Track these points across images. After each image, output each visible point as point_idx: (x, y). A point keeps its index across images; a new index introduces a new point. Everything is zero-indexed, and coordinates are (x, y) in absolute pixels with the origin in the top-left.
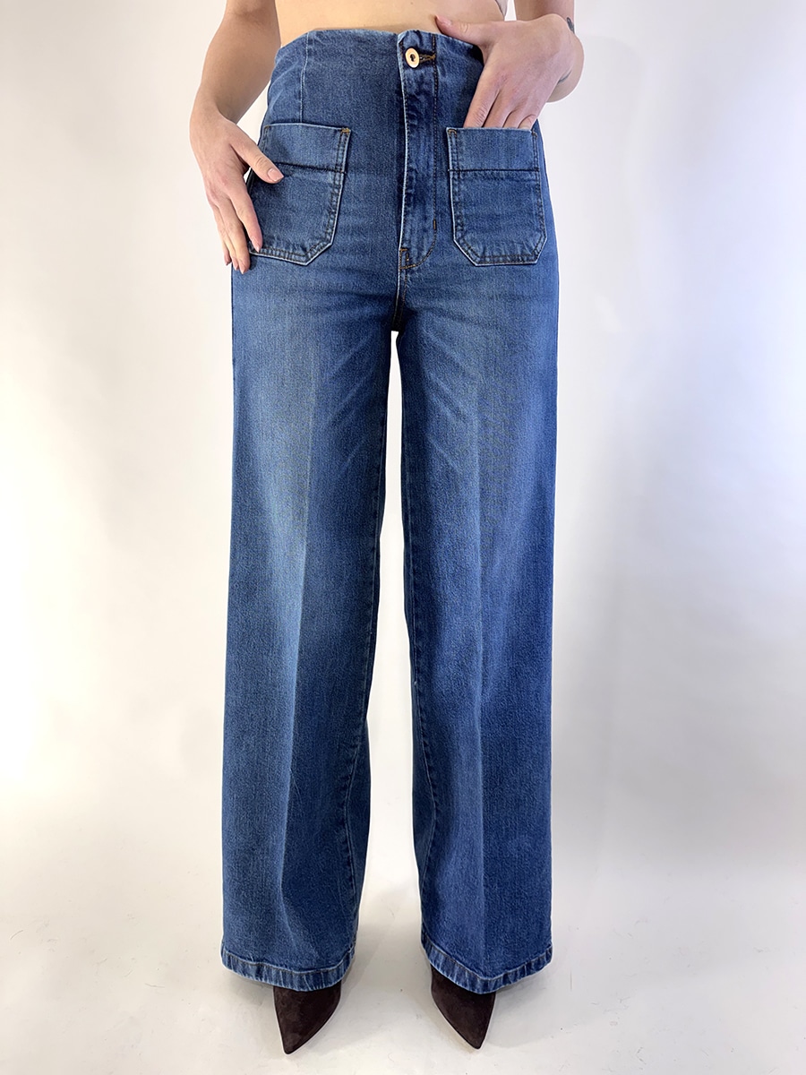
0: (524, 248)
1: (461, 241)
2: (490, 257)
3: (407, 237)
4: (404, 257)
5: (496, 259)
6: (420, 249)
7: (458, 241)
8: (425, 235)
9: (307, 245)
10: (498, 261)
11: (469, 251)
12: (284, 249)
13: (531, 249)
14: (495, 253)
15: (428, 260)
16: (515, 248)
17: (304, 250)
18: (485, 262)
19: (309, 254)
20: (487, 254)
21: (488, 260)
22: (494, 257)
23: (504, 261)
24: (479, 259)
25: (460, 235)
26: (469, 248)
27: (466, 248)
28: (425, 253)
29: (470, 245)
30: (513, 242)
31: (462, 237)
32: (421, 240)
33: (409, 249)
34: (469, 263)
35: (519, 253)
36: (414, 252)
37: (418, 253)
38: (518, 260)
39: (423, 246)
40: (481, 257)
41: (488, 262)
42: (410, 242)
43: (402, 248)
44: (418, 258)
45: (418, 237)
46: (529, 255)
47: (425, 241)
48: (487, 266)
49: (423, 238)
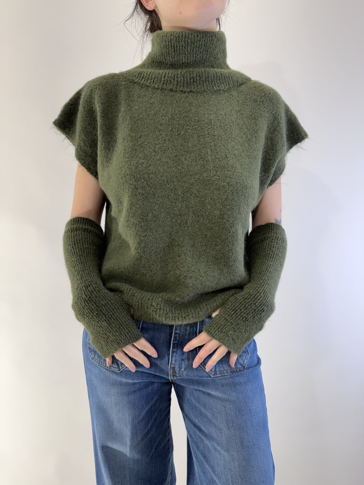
0: (236, 364)
2: (219, 371)
3: (173, 362)
4: (172, 371)
5: (222, 372)
6: (180, 368)
8: (183, 362)
9: (119, 363)
10: (224, 373)
13: (241, 364)
14: (222, 369)
15: (185, 373)
17: (118, 365)
19: (120, 367)
20: (217, 370)
21: (218, 373)
23: (227, 372)
24: (213, 373)
28: (183, 370)
32: (180, 365)
33: (174, 368)
34: (208, 375)
35: (235, 367)
36: (177, 369)
37: (179, 369)
38: (235, 371)
39: (182, 367)
40: (214, 372)
41: (218, 375)
42: (175, 365)
43: (170, 367)
44: (179, 371)
45: (179, 363)
46: (240, 368)
47: (183, 364)
48: (218, 377)
49: (182, 363)
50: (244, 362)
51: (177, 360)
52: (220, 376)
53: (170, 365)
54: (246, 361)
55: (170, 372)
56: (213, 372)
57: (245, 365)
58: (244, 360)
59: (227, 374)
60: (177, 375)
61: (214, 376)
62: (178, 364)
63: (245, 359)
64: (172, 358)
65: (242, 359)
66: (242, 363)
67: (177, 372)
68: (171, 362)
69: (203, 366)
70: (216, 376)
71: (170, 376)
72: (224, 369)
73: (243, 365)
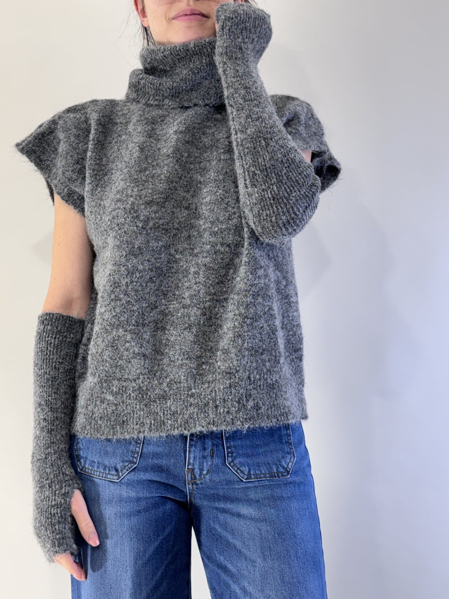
0: (278, 467)
1: (232, 464)
2: (254, 475)
3: (191, 461)
4: (190, 475)
6: (201, 470)
7: (230, 464)
8: (205, 460)
9: (119, 467)
10: (260, 477)
11: (239, 471)
12: (102, 471)
13: (283, 467)
14: (258, 472)
15: (208, 477)
16: (271, 468)
17: (117, 470)
18: (251, 478)
19: (120, 474)
20: (252, 473)
21: (253, 477)
22: (257, 475)
23: (265, 477)
24: (246, 477)
25: (231, 460)
26: (238, 469)
27: (236, 469)
28: (205, 472)
29: (239, 466)
30: (269, 464)
31: (232, 461)
32: (201, 465)
33: (193, 470)
34: (239, 480)
35: (275, 471)
36: (197, 472)
37: (200, 472)
38: (275, 476)
39: (203, 468)
40: (248, 475)
41: (253, 479)
42: (193, 465)
43: (188, 469)
44: (200, 475)
45: (199, 462)
46: (283, 472)
47: (205, 464)
48: (252, 481)
49: (203, 462)
50: (288, 465)
51: (197, 457)
52: (255, 481)
53: (188, 466)
54: (290, 464)
55: (188, 477)
56: (245, 475)
57: (290, 469)
58: (288, 463)
59: (264, 479)
60: (198, 482)
61: (247, 481)
62: (197, 463)
63: (290, 461)
64: (189, 455)
65: (286, 461)
66: (286, 466)
67: (197, 476)
68: (189, 460)
69: (232, 468)
70: (250, 480)
71: (189, 484)
72: (261, 472)
73: (286, 469)
